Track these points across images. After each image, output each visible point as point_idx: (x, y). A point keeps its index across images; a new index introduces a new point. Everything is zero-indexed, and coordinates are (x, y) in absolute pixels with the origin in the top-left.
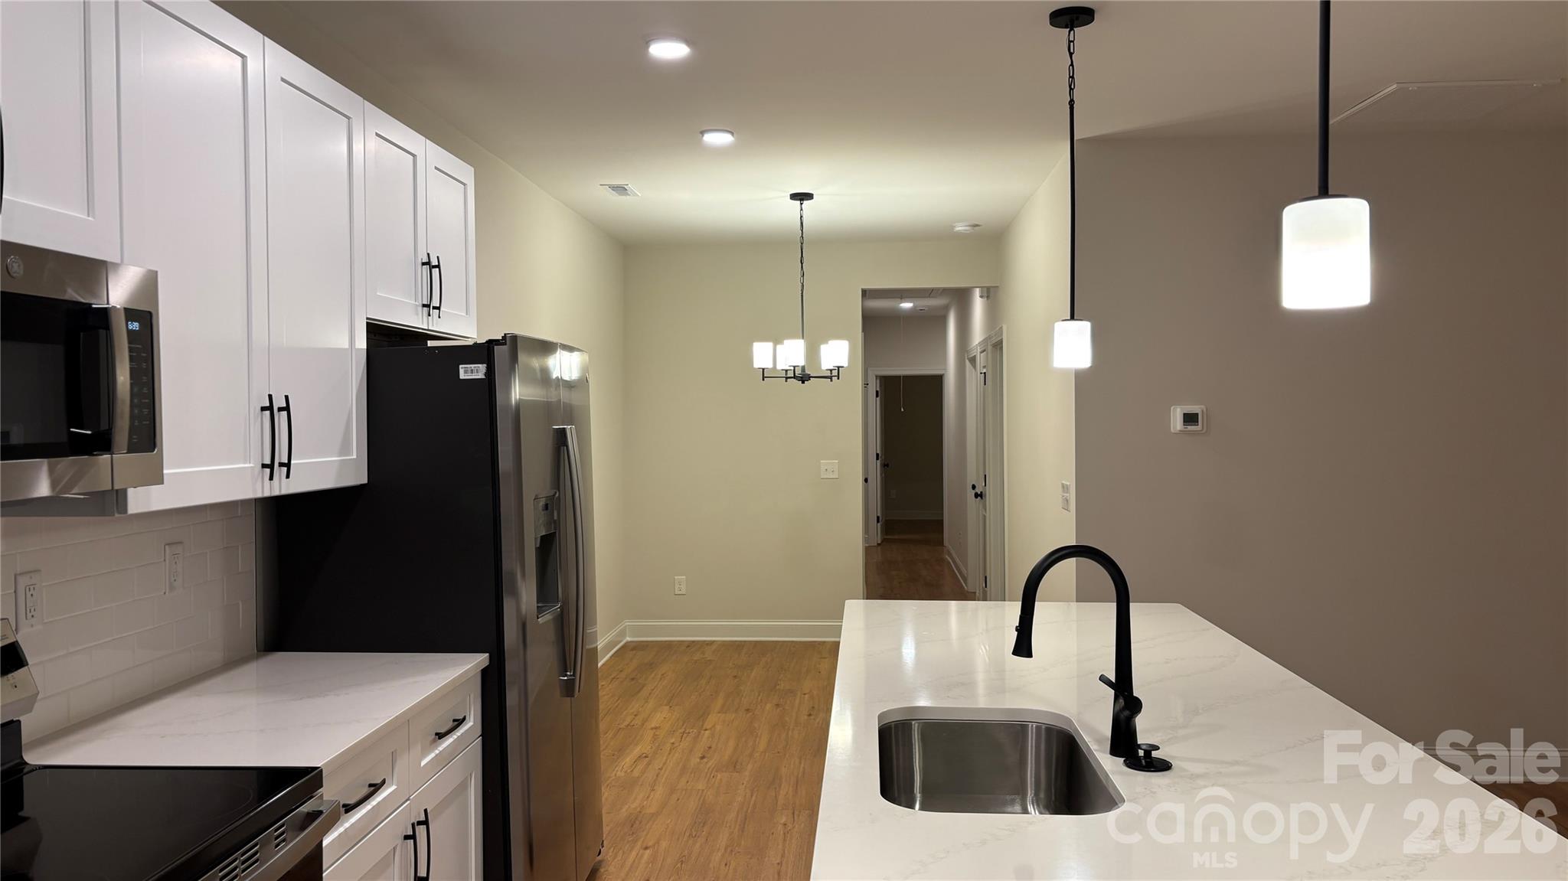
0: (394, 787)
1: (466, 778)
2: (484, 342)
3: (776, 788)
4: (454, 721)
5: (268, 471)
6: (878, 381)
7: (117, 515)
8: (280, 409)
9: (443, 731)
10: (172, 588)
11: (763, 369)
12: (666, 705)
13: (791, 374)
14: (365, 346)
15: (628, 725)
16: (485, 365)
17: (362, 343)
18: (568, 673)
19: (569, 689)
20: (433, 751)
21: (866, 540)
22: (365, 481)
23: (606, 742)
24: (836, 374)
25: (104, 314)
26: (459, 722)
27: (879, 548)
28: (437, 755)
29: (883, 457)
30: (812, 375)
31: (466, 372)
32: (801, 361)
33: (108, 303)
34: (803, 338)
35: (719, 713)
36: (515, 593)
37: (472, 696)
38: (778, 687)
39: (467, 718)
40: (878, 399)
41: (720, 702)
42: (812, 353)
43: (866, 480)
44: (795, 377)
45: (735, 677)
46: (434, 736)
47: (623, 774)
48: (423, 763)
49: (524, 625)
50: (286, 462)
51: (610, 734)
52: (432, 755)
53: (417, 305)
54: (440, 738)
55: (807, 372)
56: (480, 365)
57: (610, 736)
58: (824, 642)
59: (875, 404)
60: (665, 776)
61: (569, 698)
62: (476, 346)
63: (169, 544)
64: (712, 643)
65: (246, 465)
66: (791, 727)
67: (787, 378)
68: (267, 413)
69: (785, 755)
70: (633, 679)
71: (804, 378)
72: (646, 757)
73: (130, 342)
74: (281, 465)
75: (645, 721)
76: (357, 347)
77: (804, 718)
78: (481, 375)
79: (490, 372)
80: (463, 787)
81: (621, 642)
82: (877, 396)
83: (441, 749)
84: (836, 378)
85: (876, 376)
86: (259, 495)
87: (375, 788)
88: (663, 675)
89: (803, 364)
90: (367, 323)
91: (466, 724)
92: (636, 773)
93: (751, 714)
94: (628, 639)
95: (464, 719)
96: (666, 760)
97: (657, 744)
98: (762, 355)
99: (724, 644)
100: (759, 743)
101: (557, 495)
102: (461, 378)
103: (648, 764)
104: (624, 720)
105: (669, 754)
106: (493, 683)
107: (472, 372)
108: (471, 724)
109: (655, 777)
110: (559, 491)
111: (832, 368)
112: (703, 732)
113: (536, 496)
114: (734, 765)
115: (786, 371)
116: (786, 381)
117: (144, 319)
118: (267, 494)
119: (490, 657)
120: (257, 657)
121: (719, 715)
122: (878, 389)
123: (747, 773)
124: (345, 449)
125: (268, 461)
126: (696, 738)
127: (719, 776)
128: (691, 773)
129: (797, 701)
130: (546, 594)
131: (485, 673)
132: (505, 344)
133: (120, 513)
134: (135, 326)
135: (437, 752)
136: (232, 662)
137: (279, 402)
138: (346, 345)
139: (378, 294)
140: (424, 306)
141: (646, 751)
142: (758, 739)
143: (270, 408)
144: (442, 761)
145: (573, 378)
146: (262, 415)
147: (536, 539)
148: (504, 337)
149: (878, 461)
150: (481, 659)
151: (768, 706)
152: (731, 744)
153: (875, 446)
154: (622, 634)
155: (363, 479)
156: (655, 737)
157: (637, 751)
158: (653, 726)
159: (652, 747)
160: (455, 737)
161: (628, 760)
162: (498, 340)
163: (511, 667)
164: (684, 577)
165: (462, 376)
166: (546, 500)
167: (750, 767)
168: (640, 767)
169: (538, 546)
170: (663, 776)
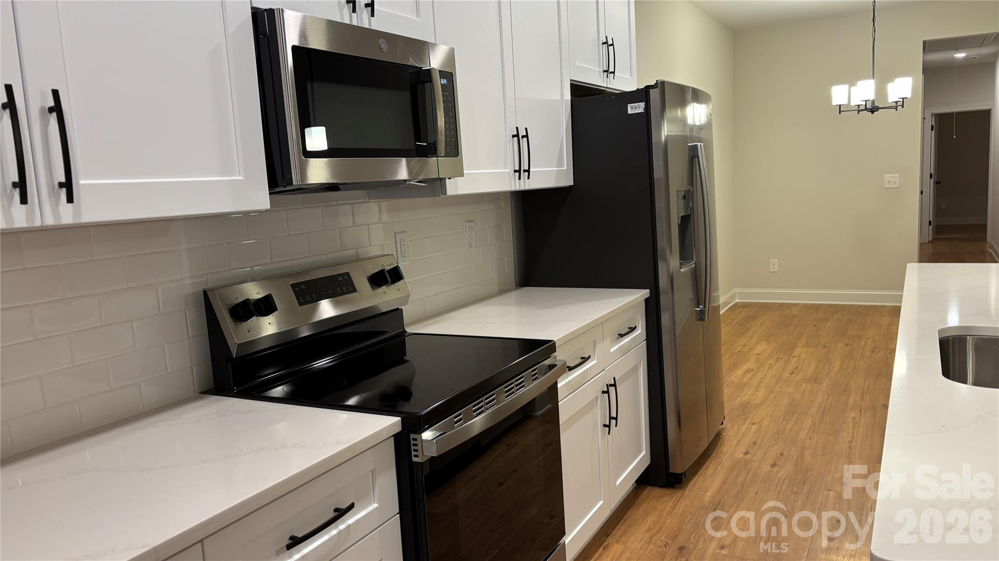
0: (595, 362)
1: (637, 365)
2: (643, 87)
3: (846, 395)
4: (629, 328)
5: (517, 174)
6: (934, 118)
7: (441, 196)
8: (523, 137)
9: (623, 333)
10: (470, 246)
11: (840, 106)
12: (765, 341)
13: (862, 108)
14: (569, 98)
15: (739, 352)
16: (644, 103)
17: (568, 96)
18: (701, 307)
19: (701, 316)
20: (617, 344)
21: (920, 238)
22: (572, 183)
23: (726, 360)
24: (901, 104)
25: (429, 72)
26: (632, 329)
27: (930, 244)
28: (619, 347)
29: (936, 177)
30: (880, 107)
31: (632, 108)
32: (871, 96)
33: (430, 66)
34: (873, 78)
35: (803, 347)
36: (665, 260)
37: (640, 314)
38: (847, 333)
39: (637, 327)
40: (933, 132)
41: (804, 340)
42: (881, 90)
43: (922, 193)
44: (866, 109)
45: (815, 326)
46: (618, 336)
47: (736, 380)
48: (612, 350)
49: (672, 278)
50: (527, 169)
51: (727, 356)
52: (617, 347)
53: (600, 71)
54: (621, 337)
55: (876, 104)
56: (641, 103)
57: (727, 357)
58: (884, 306)
59: (931, 136)
60: (766, 382)
61: (701, 322)
62: (638, 91)
63: (467, 222)
64: (797, 305)
65: (504, 171)
66: (858, 359)
67: (859, 111)
68: (516, 138)
69: (853, 376)
70: (741, 325)
71: (873, 110)
72: (752, 371)
73: (442, 92)
74: (525, 171)
75: (750, 350)
76: (565, 99)
77: (868, 353)
78: (641, 110)
79: (647, 108)
80: (635, 369)
81: (732, 302)
82: (932, 129)
83: (622, 343)
84: (901, 107)
85: (932, 115)
86: (513, 189)
87: (585, 360)
88: (762, 323)
89: (873, 99)
90: (571, 84)
91: (636, 332)
92: (745, 380)
93: (827, 349)
94: (737, 301)
95: (635, 327)
96: (766, 374)
97: (759, 364)
98: (839, 95)
99: (806, 305)
100: (833, 367)
101: (691, 190)
102: (629, 113)
103: (754, 375)
104: (736, 349)
105: (768, 370)
106: (652, 308)
107: (636, 108)
108: (639, 332)
109: (758, 383)
110: (693, 188)
111: (897, 100)
112: (791, 358)
113: (678, 189)
114: (815, 379)
115: (859, 106)
116: (858, 113)
117: (449, 76)
118: (517, 188)
119: (650, 291)
120: (516, 289)
121: (804, 348)
122: (933, 124)
123: (825, 385)
124: (560, 163)
125: (517, 168)
126: (787, 362)
127: (804, 385)
128: (784, 382)
129: (863, 343)
130: (685, 256)
131: (647, 301)
132: (657, 87)
133: (443, 195)
134: (444, 81)
135: (620, 345)
136: (503, 291)
137: (522, 133)
138: (559, 98)
139: (577, 64)
140: (604, 71)
141: (752, 367)
142: (832, 365)
143: (517, 136)
144: (624, 351)
145: (702, 123)
146: (513, 140)
147: (678, 217)
148: (656, 84)
149: (932, 180)
150: (645, 293)
151: (840, 345)
152: (813, 366)
153: (930, 168)
154: (733, 297)
155: (571, 182)
156: (758, 360)
157: (746, 367)
158: (756, 352)
159: (756, 366)
160: (630, 338)
161: (739, 372)
162: (652, 86)
163: (664, 300)
164: (776, 260)
165: (630, 112)
166: (684, 193)
167: (826, 381)
168: (748, 376)
169: (679, 223)
170: (764, 382)
